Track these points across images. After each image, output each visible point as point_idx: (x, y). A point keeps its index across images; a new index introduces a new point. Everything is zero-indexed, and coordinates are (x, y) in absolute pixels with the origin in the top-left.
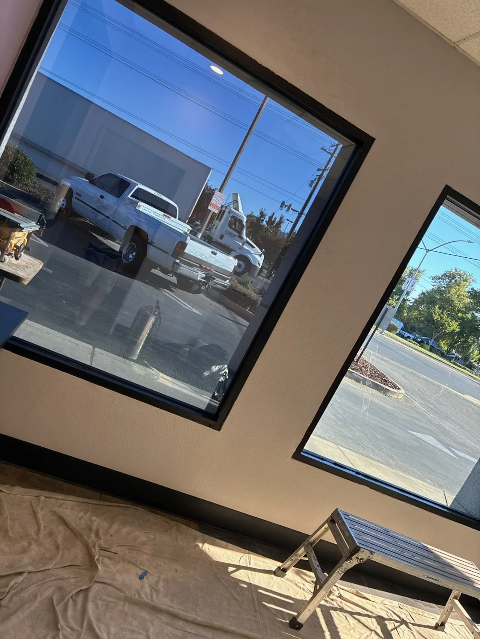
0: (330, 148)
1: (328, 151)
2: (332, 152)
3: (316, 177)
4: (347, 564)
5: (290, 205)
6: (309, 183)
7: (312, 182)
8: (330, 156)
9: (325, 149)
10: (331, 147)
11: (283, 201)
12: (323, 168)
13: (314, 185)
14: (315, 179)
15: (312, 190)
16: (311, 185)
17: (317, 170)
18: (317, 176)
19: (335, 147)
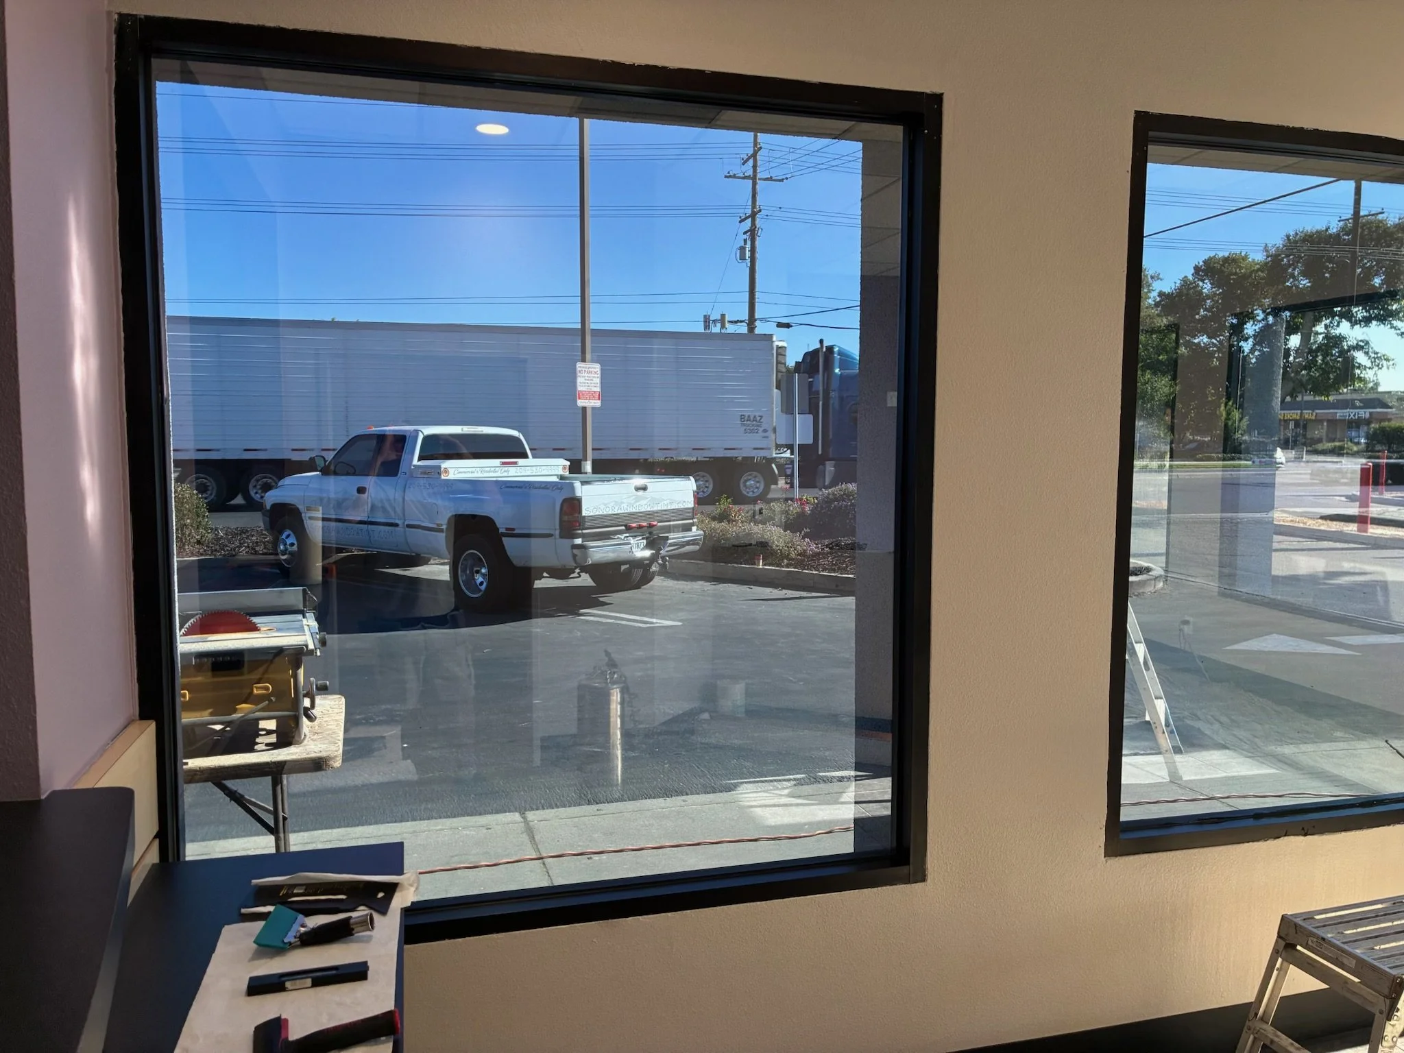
0: (744, 168)
1: (742, 175)
2: (750, 173)
3: (745, 237)
4: (1393, 1026)
5: (723, 316)
6: (736, 254)
7: (742, 249)
8: (751, 181)
9: (735, 175)
10: (743, 164)
11: (705, 316)
12: (749, 212)
13: (748, 254)
14: (745, 241)
15: (749, 265)
16: (743, 258)
17: (740, 222)
18: (745, 233)
19: (751, 162)
